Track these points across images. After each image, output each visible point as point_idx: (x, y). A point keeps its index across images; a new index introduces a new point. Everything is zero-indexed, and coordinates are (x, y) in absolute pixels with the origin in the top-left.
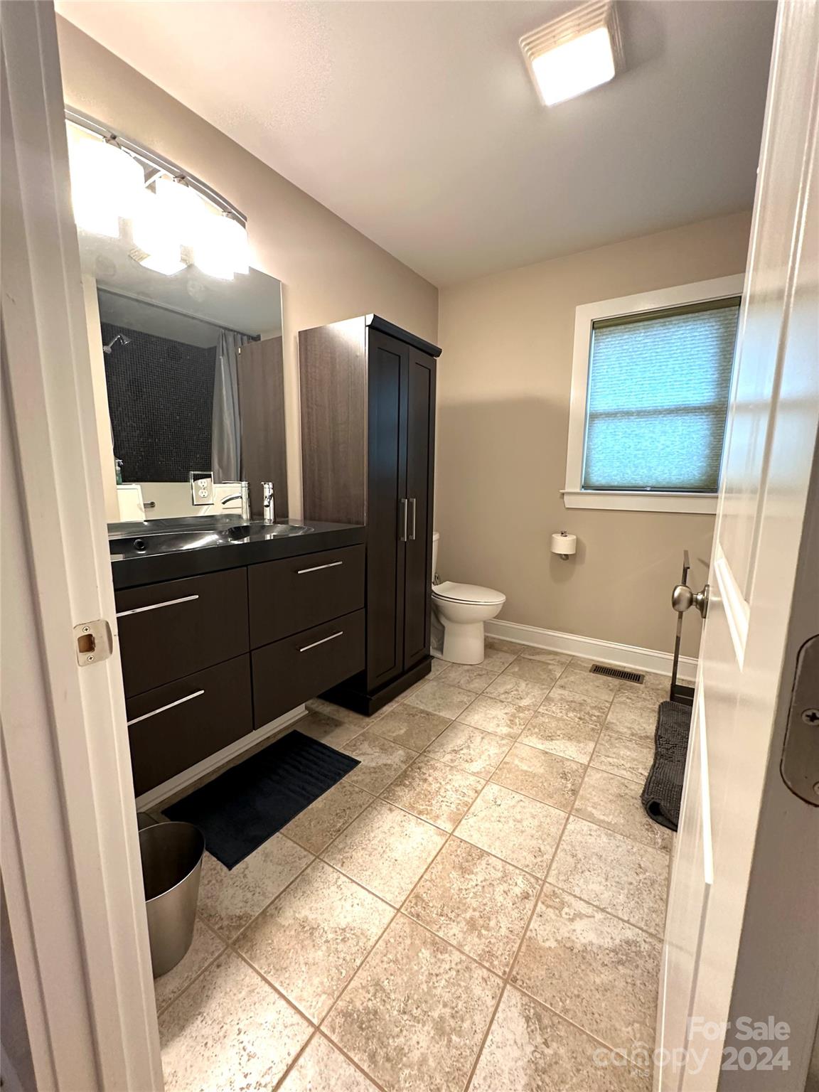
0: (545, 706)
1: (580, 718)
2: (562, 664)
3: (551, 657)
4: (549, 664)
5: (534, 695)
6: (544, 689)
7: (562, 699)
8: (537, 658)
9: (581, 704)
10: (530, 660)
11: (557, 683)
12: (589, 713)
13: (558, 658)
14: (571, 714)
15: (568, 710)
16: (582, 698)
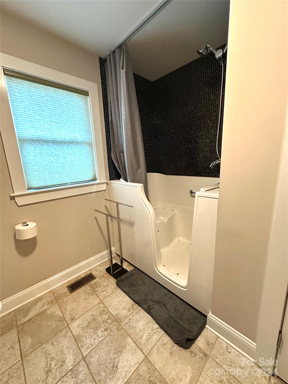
0: (82, 346)
1: (106, 330)
2: (52, 303)
3: (40, 304)
4: (45, 310)
5: (67, 347)
6: (66, 333)
7: (83, 329)
8: (31, 314)
9: (93, 320)
10: (29, 320)
11: (67, 319)
12: (104, 321)
13: (44, 301)
14: (100, 334)
15: (95, 333)
16: (90, 315)
